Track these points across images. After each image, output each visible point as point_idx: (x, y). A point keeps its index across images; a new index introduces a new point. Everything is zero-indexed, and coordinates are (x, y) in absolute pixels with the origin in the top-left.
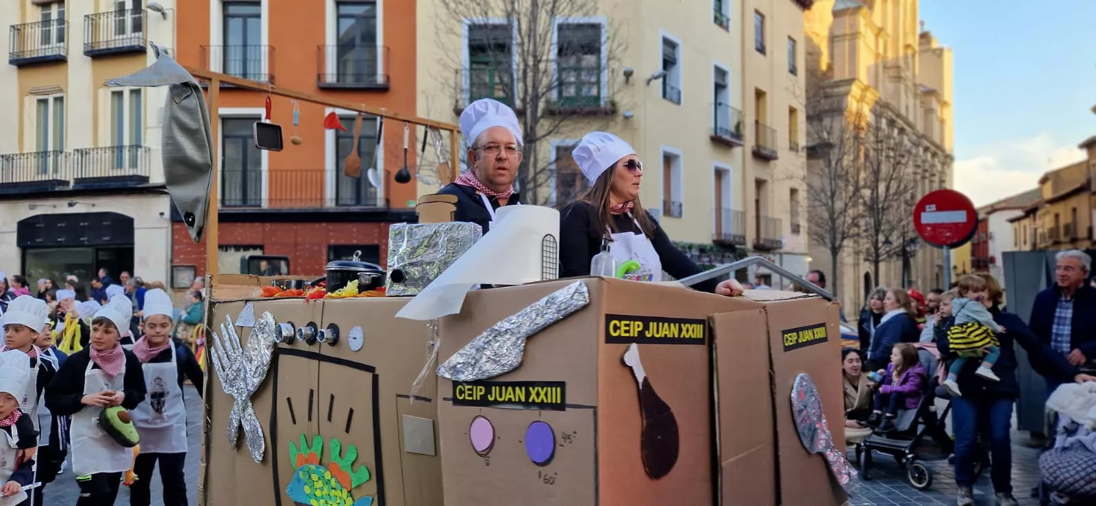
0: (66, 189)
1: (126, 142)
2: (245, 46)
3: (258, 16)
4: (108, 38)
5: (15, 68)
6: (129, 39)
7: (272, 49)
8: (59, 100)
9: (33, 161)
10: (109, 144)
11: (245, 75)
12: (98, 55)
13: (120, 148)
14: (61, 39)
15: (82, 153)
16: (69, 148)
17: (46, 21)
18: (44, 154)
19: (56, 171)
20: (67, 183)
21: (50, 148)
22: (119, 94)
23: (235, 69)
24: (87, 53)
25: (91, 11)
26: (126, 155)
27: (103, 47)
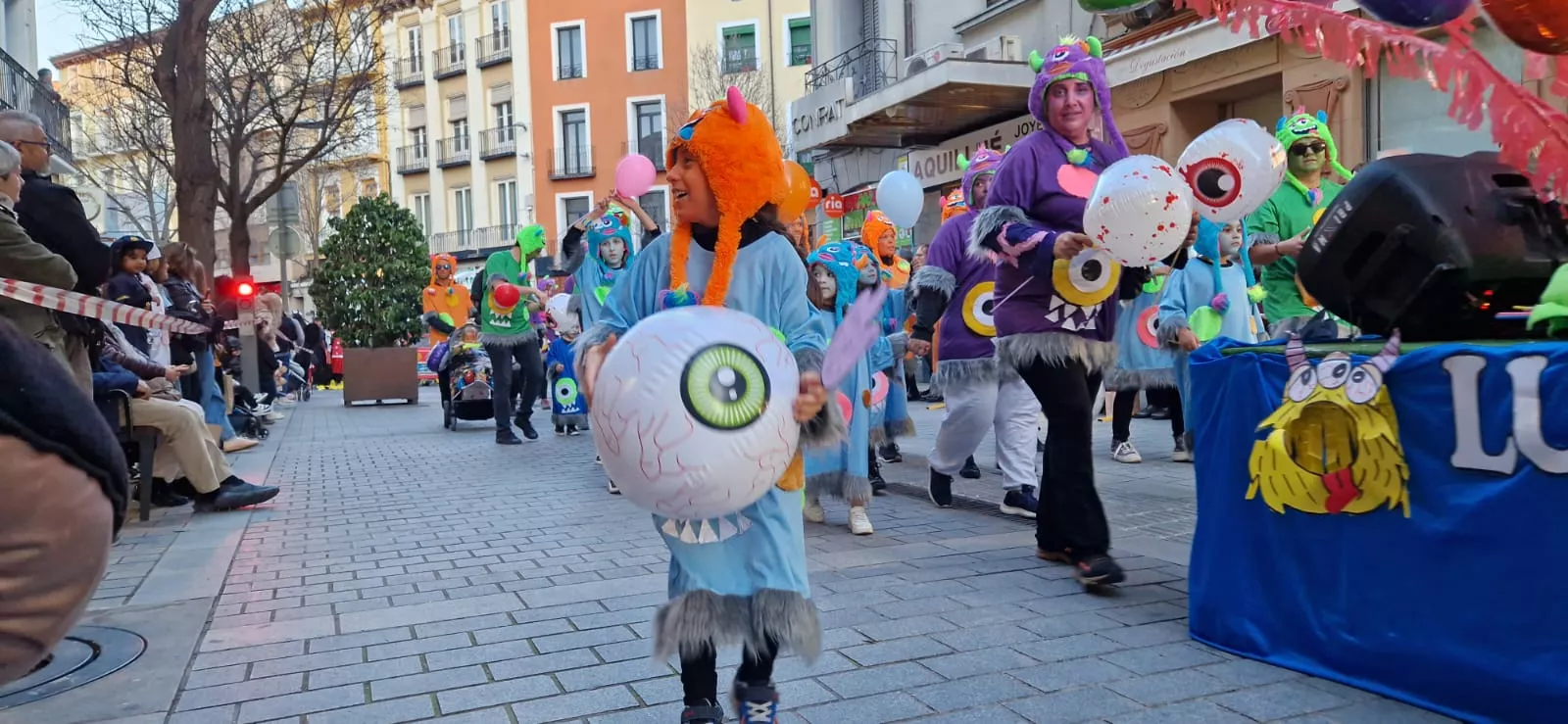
0: (475, 256)
1: (509, 222)
2: (578, 147)
3: (584, 121)
4: (496, 147)
5: (440, 170)
6: (505, 147)
7: (593, 148)
8: (468, 192)
9: (455, 238)
10: (499, 224)
11: (579, 168)
12: (489, 159)
13: (506, 225)
14: (467, 147)
15: (483, 230)
16: (475, 228)
17: (458, 136)
18: (461, 232)
19: (469, 243)
20: (474, 252)
21: (465, 228)
22: (504, 185)
23: (573, 165)
24: (482, 159)
25: (482, 129)
26: (509, 231)
27: (490, 154)
